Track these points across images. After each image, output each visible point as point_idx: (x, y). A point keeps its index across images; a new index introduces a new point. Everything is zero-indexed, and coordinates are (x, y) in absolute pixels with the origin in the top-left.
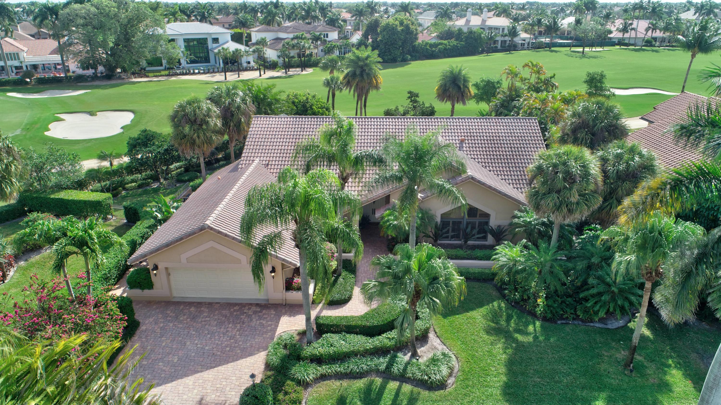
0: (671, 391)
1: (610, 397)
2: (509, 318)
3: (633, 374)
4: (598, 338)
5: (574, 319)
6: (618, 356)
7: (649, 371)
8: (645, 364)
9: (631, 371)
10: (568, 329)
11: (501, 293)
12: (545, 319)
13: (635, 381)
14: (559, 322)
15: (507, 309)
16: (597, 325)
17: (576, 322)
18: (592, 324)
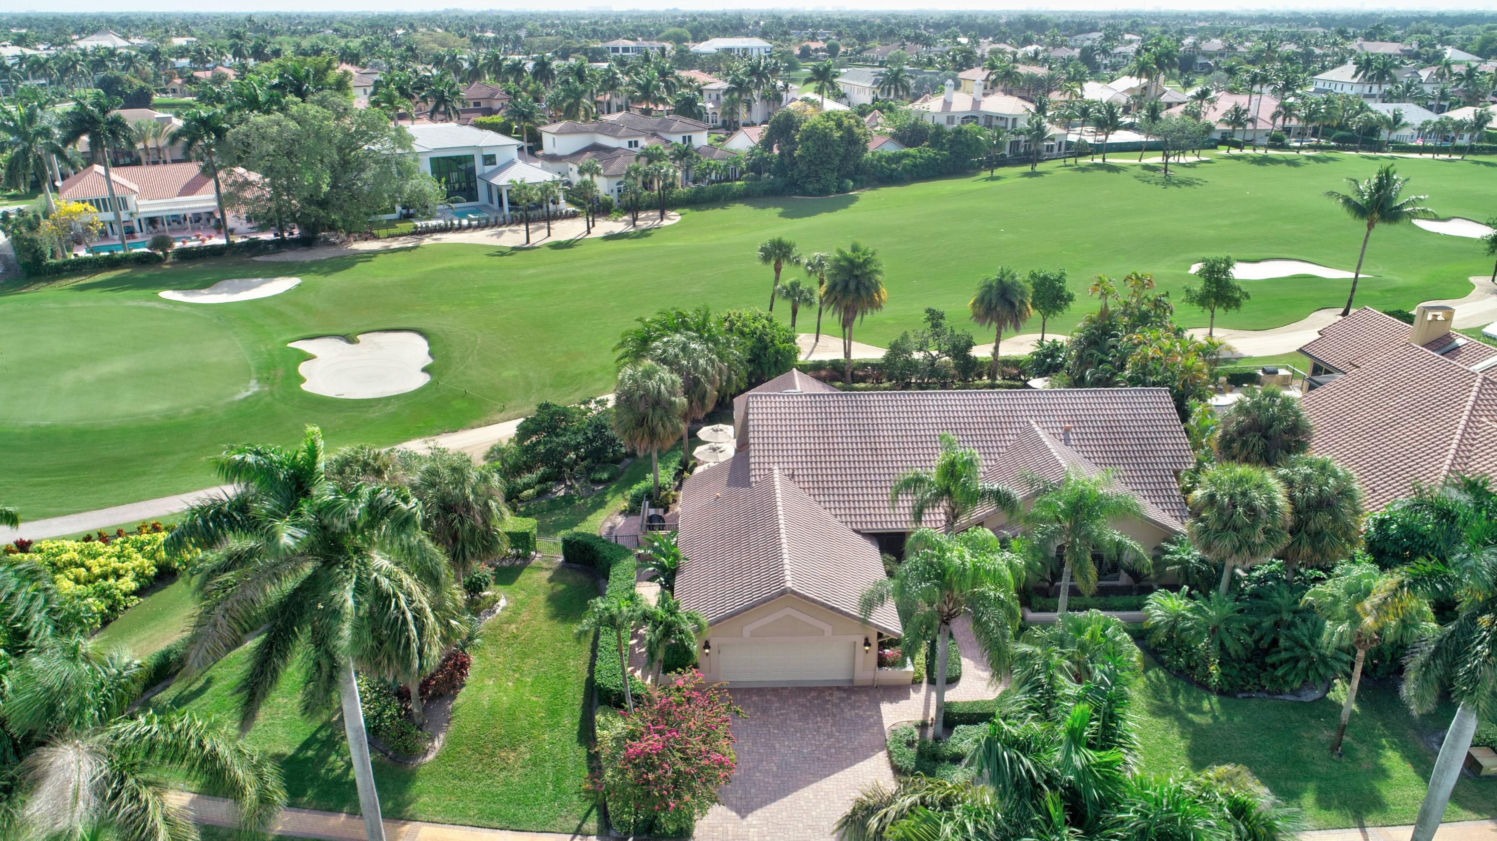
0: (1388, 777)
1: (1319, 788)
2: (1175, 694)
3: (1343, 759)
4: (1294, 716)
5: (1258, 691)
6: (1320, 737)
7: (1361, 755)
8: (1355, 746)
9: (1340, 755)
10: (1253, 704)
11: (1156, 659)
12: (1221, 692)
13: (1346, 767)
14: (1240, 696)
15: (1169, 680)
16: (1289, 698)
17: (1261, 695)
18: (1281, 697)
